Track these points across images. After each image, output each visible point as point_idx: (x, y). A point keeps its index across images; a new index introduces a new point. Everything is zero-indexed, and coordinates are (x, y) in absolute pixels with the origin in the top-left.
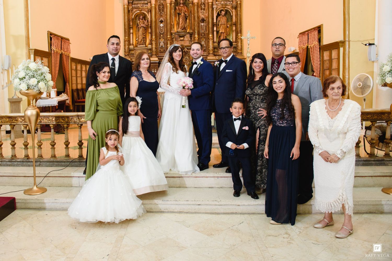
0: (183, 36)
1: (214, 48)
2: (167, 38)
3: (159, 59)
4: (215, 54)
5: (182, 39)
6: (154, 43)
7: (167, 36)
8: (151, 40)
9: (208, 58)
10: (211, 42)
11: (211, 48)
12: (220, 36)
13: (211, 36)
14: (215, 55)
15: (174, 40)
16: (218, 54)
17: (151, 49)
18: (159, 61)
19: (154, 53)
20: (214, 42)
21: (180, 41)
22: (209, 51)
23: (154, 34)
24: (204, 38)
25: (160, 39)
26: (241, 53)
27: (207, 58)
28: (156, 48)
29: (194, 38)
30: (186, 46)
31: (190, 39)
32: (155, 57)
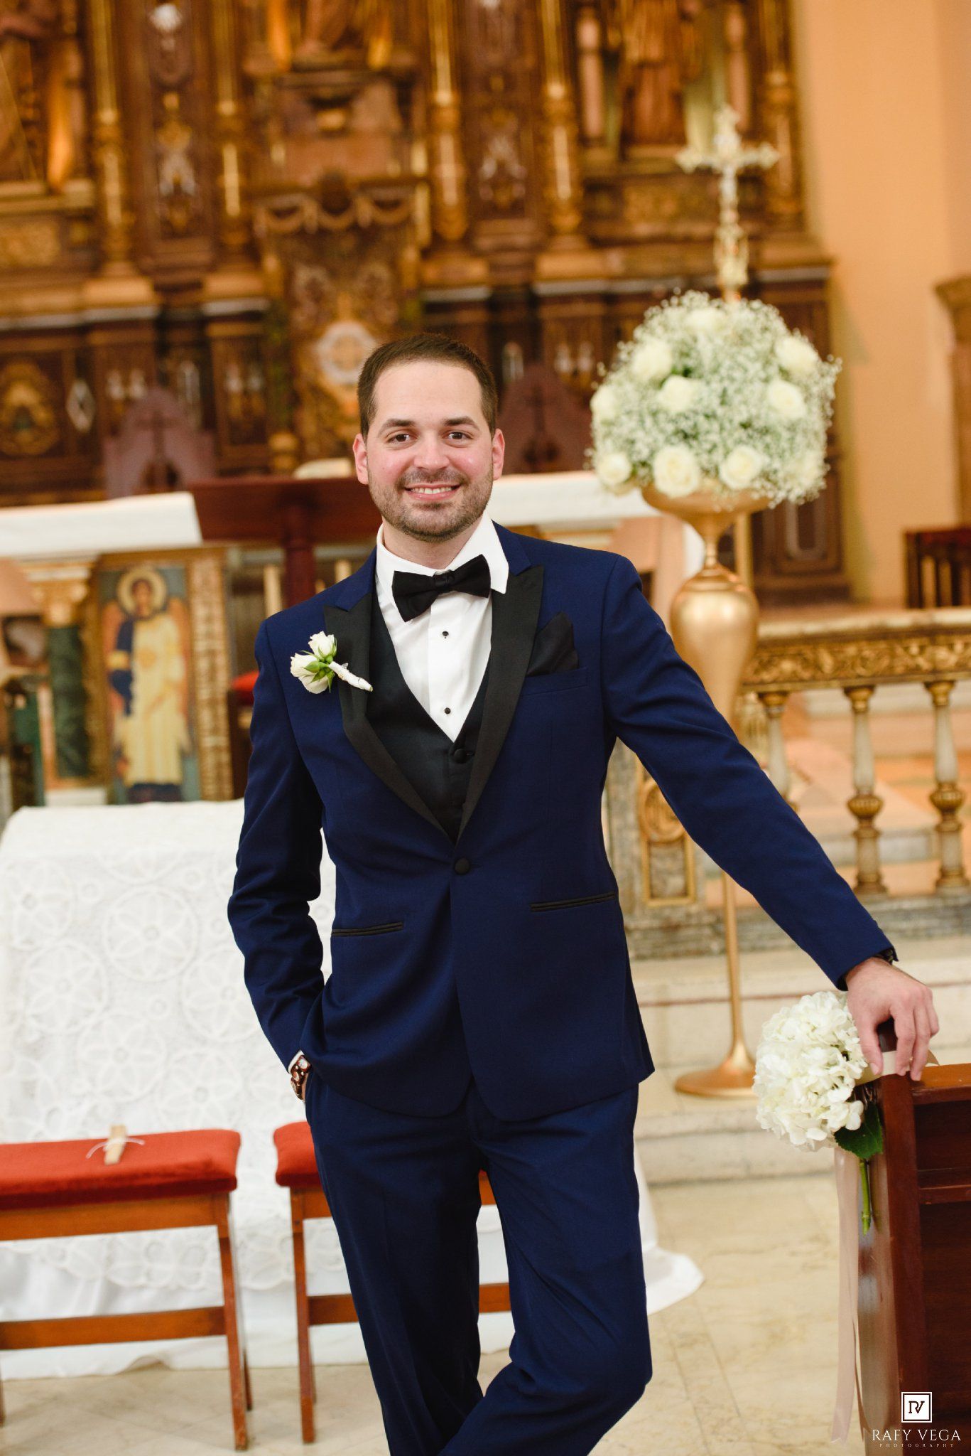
0: (342, 102)
1: (590, 186)
2: (214, 117)
3: (158, 288)
4: (602, 230)
5: (333, 119)
6: (111, 162)
7: (213, 99)
8: (88, 143)
9: (549, 265)
10: (560, 140)
11: (564, 188)
12: (630, 96)
13: (556, 90)
14: (598, 244)
15: (273, 129)
16: (620, 231)
17: (91, 215)
18: (165, 308)
19: (117, 244)
20: (582, 141)
21: (323, 146)
22: (549, 209)
23: (106, 93)
24: (510, 107)
25: (158, 124)
26: (799, 222)
27: (531, 266)
28: (131, 204)
29: (432, 109)
30: (366, 186)
31: (394, 123)
32: (126, 278)
